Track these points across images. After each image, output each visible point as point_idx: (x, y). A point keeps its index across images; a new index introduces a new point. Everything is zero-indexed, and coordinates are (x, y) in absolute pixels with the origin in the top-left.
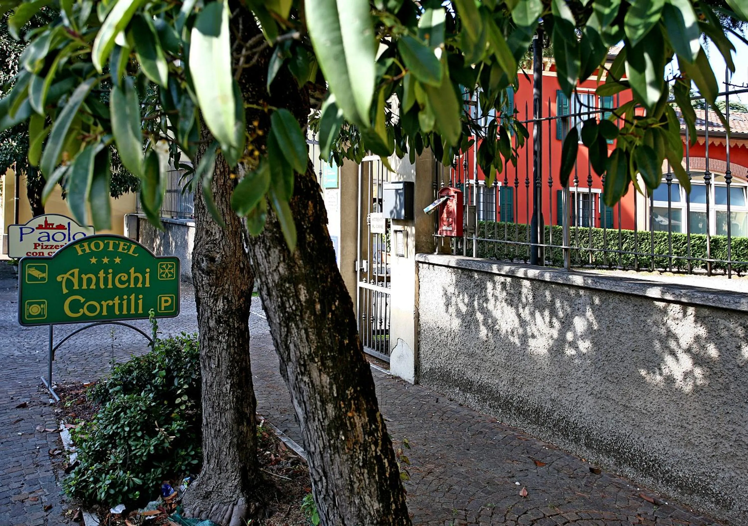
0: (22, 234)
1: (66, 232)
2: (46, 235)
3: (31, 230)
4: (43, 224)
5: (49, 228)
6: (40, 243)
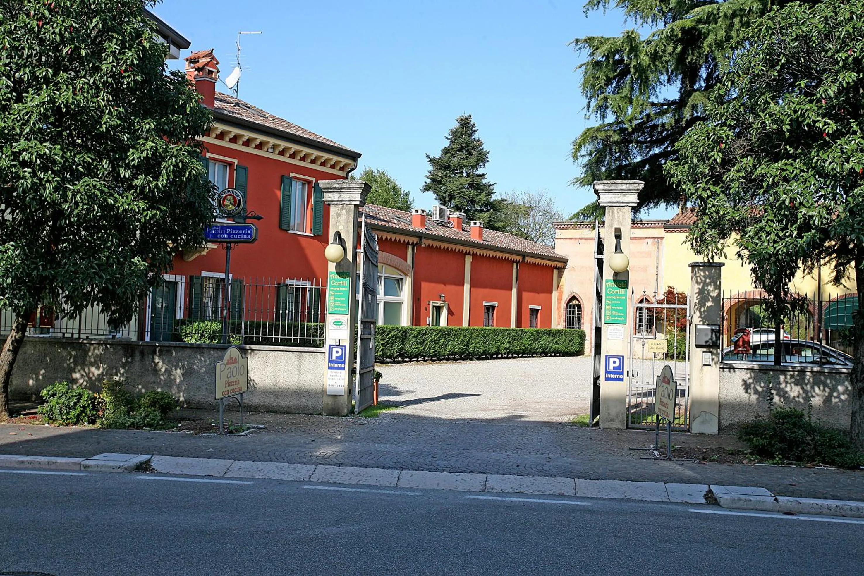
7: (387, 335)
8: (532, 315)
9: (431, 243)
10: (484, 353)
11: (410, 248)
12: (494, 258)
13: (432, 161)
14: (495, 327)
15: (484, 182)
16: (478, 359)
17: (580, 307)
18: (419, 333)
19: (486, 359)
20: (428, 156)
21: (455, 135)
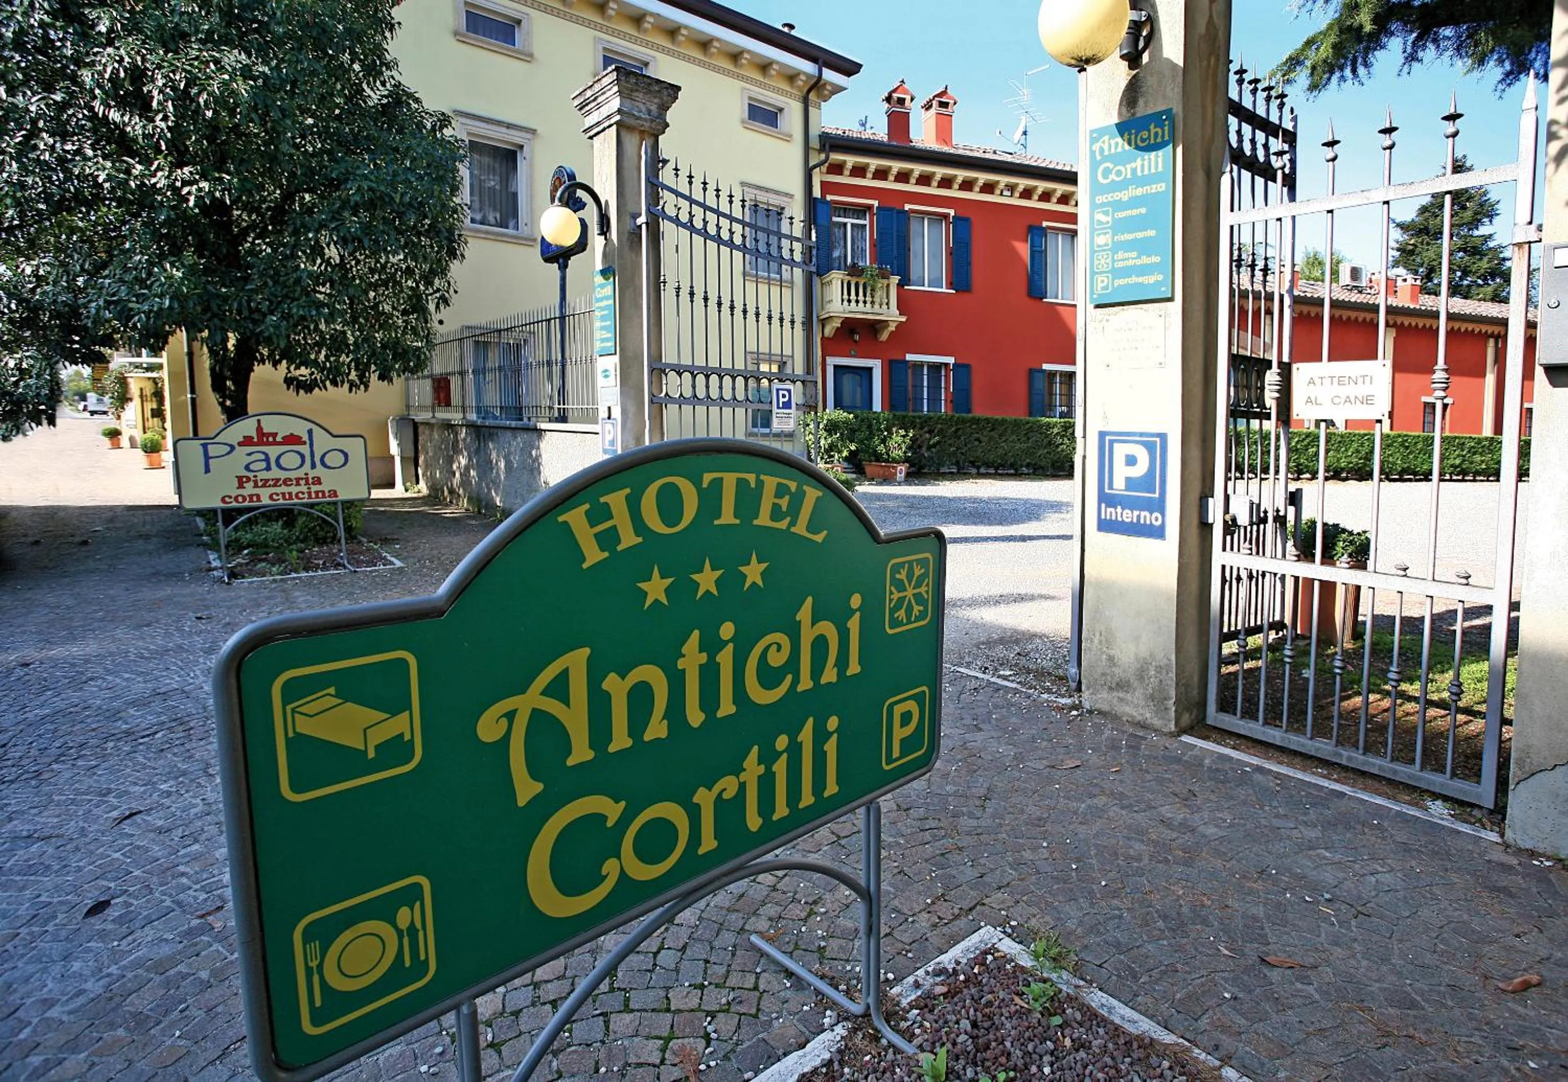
0: (207, 458)
1: (305, 449)
2: (263, 457)
3: (228, 449)
4: (254, 434)
5: (268, 444)
6: (251, 475)
15: (1490, 245)
20: (1394, 221)
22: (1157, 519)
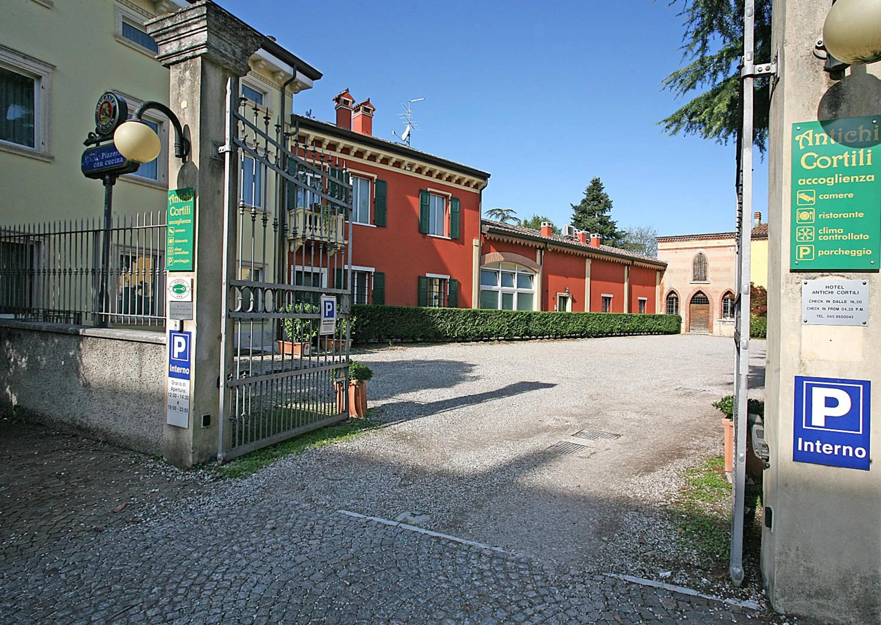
7: (513, 318)
8: (640, 304)
9: (556, 247)
10: (600, 332)
11: (538, 252)
12: (609, 262)
13: (575, 208)
14: (611, 313)
15: (610, 221)
16: (595, 337)
17: (677, 299)
18: (542, 317)
19: (602, 337)
20: (572, 205)
21: (590, 190)
22: (860, 453)
